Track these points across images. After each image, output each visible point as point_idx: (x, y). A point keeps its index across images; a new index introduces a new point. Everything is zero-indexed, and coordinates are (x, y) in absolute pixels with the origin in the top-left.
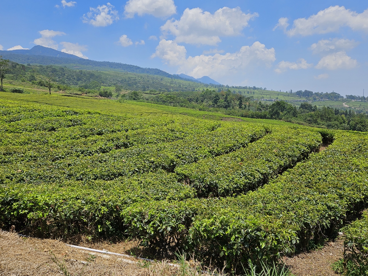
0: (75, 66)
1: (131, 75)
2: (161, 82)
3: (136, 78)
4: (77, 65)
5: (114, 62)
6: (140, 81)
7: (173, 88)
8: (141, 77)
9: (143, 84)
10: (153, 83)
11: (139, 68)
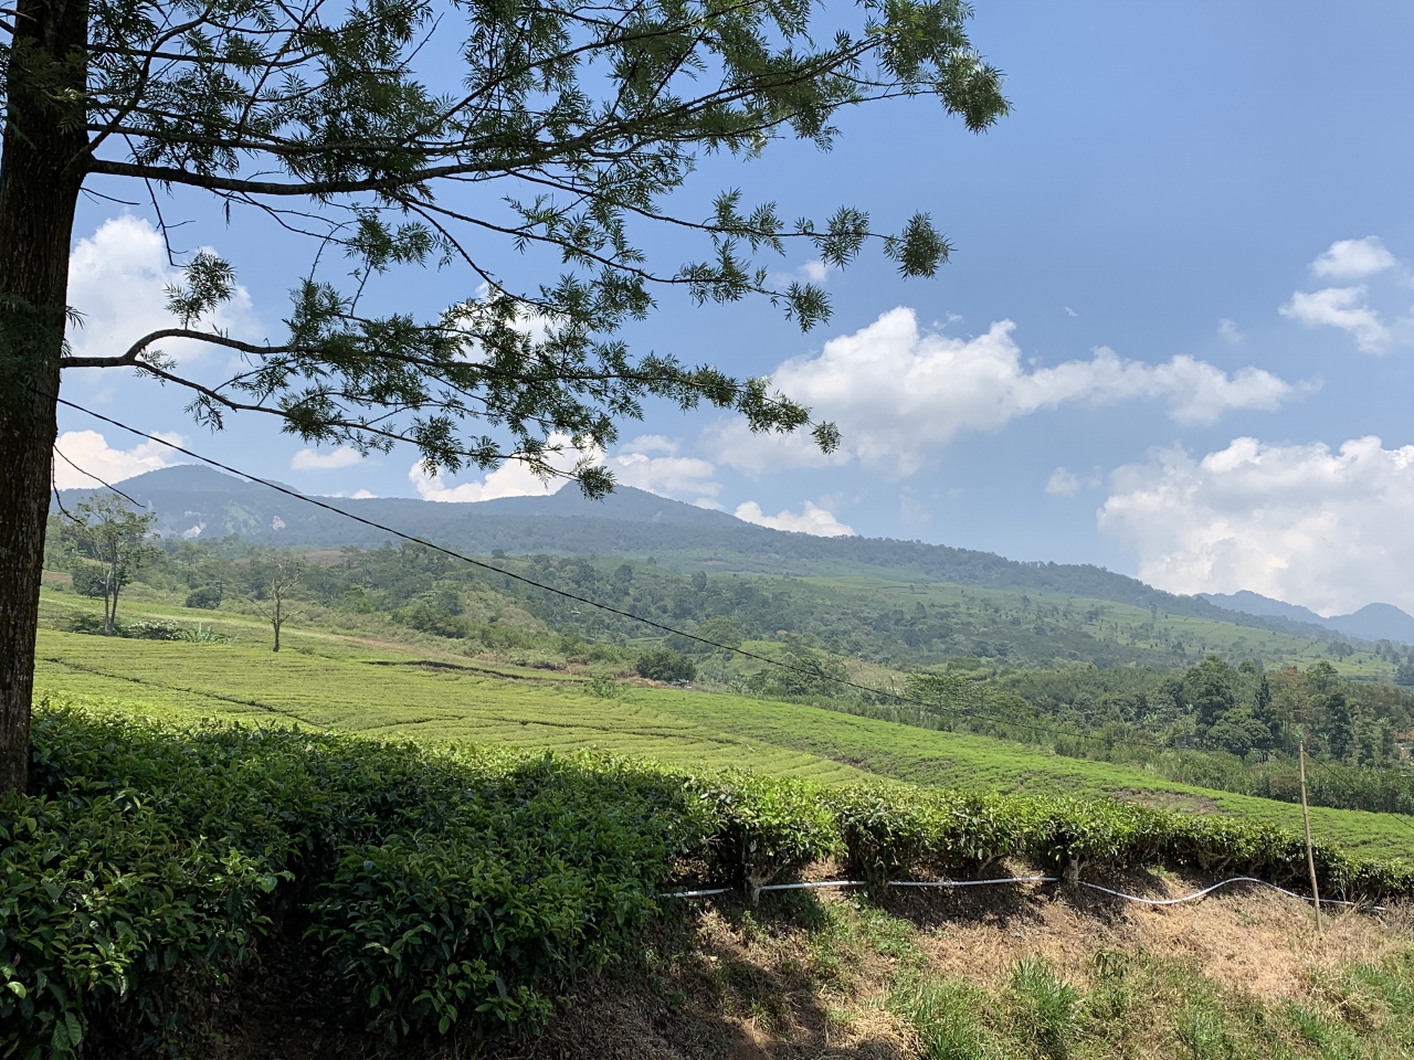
0: (706, 557)
1: (943, 593)
2: (1086, 628)
3: (956, 605)
4: (715, 554)
5: (888, 540)
6: (969, 624)
7: (1139, 657)
8: (986, 604)
9: (985, 634)
10: (1040, 631)
11: (999, 562)
